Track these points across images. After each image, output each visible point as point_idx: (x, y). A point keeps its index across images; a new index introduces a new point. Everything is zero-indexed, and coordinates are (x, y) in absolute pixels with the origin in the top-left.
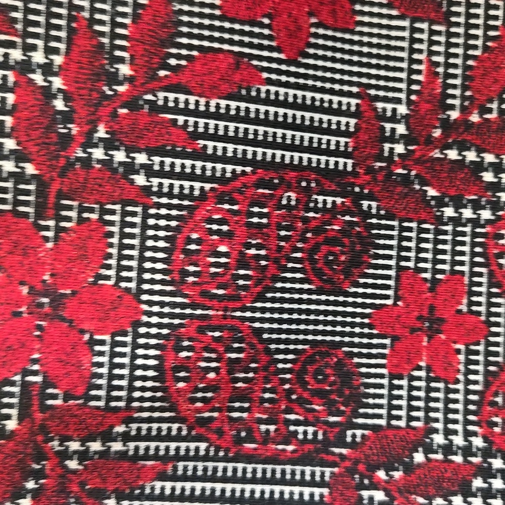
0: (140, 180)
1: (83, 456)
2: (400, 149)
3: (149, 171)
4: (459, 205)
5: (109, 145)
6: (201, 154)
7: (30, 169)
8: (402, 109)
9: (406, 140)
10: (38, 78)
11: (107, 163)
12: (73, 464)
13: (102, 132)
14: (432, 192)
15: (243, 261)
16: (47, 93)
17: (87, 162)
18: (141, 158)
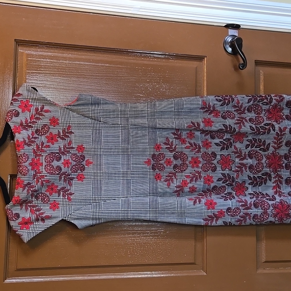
0: (42, 154)
1: (39, 175)
2: (63, 150)
3: (43, 154)
4: (68, 154)
5: (40, 152)
6: (47, 152)
7: (34, 155)
8: (63, 147)
9: (63, 149)
10: (34, 149)
11: (40, 154)
12: (39, 176)
13: (39, 152)
14: (66, 153)
15: (51, 160)
16: (35, 149)
17: (38, 154)
18: (42, 153)
